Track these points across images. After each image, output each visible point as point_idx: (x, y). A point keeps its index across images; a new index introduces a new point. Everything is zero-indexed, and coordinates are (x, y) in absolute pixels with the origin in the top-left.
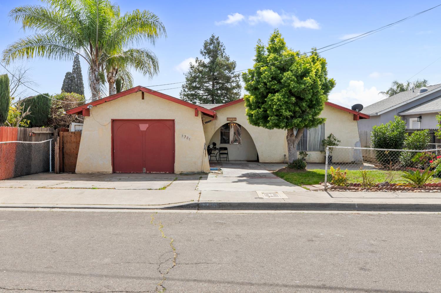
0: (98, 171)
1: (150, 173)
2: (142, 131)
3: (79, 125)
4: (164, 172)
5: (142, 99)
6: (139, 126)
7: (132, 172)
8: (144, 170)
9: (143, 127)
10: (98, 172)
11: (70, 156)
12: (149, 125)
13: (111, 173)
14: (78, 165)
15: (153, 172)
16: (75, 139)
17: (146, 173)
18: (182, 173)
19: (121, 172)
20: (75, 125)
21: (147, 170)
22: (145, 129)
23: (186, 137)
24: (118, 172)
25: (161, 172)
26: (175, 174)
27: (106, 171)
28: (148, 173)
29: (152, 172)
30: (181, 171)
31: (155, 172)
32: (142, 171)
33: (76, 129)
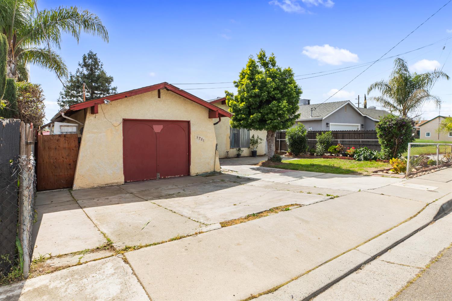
0: (105, 183)
1: (165, 178)
2: (156, 133)
3: (68, 126)
4: (178, 176)
5: (158, 98)
6: (153, 127)
7: (145, 180)
8: (158, 176)
9: (158, 129)
10: (106, 185)
11: (56, 168)
12: (163, 127)
13: (123, 183)
14: (78, 179)
15: (168, 177)
16: (67, 144)
17: (160, 178)
18: (198, 174)
19: (132, 181)
20: (61, 126)
21: (161, 176)
22: (159, 131)
23: (201, 139)
24: (129, 181)
25: (176, 176)
26: (191, 176)
27: (116, 181)
28: (163, 178)
29: (166, 177)
30: (197, 173)
31: (170, 177)
32: (156, 177)
33: (63, 131)
